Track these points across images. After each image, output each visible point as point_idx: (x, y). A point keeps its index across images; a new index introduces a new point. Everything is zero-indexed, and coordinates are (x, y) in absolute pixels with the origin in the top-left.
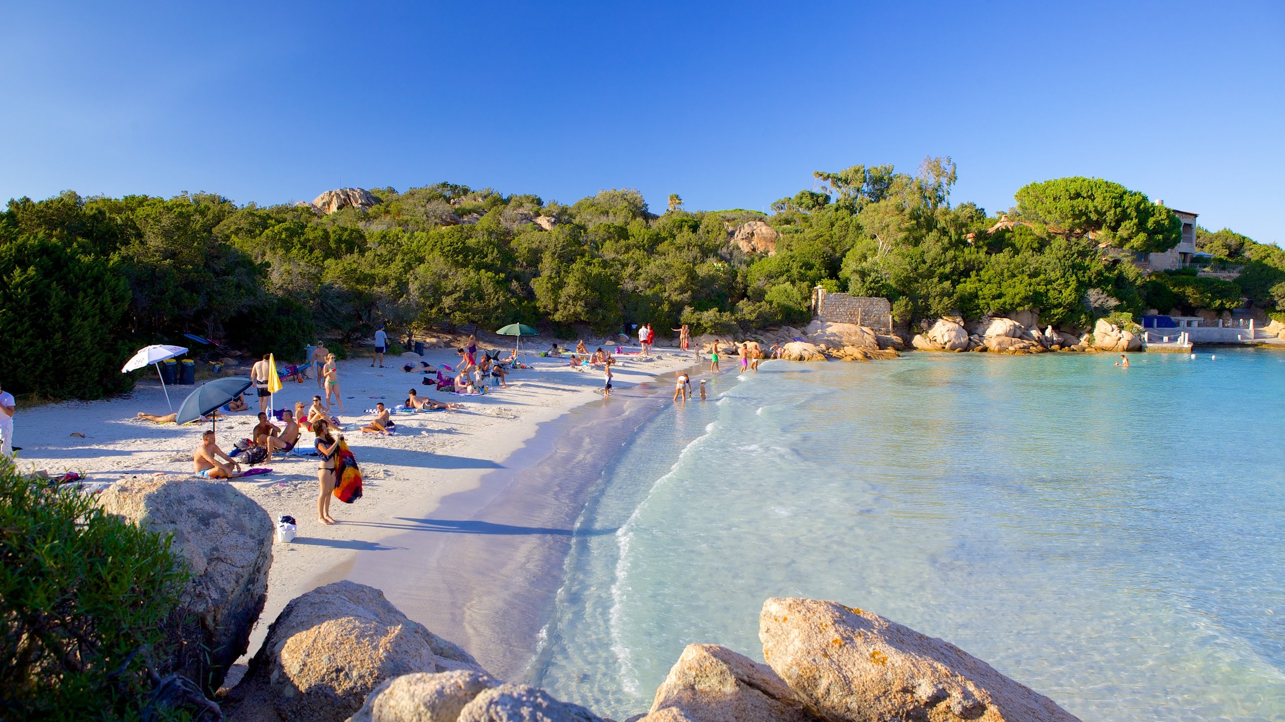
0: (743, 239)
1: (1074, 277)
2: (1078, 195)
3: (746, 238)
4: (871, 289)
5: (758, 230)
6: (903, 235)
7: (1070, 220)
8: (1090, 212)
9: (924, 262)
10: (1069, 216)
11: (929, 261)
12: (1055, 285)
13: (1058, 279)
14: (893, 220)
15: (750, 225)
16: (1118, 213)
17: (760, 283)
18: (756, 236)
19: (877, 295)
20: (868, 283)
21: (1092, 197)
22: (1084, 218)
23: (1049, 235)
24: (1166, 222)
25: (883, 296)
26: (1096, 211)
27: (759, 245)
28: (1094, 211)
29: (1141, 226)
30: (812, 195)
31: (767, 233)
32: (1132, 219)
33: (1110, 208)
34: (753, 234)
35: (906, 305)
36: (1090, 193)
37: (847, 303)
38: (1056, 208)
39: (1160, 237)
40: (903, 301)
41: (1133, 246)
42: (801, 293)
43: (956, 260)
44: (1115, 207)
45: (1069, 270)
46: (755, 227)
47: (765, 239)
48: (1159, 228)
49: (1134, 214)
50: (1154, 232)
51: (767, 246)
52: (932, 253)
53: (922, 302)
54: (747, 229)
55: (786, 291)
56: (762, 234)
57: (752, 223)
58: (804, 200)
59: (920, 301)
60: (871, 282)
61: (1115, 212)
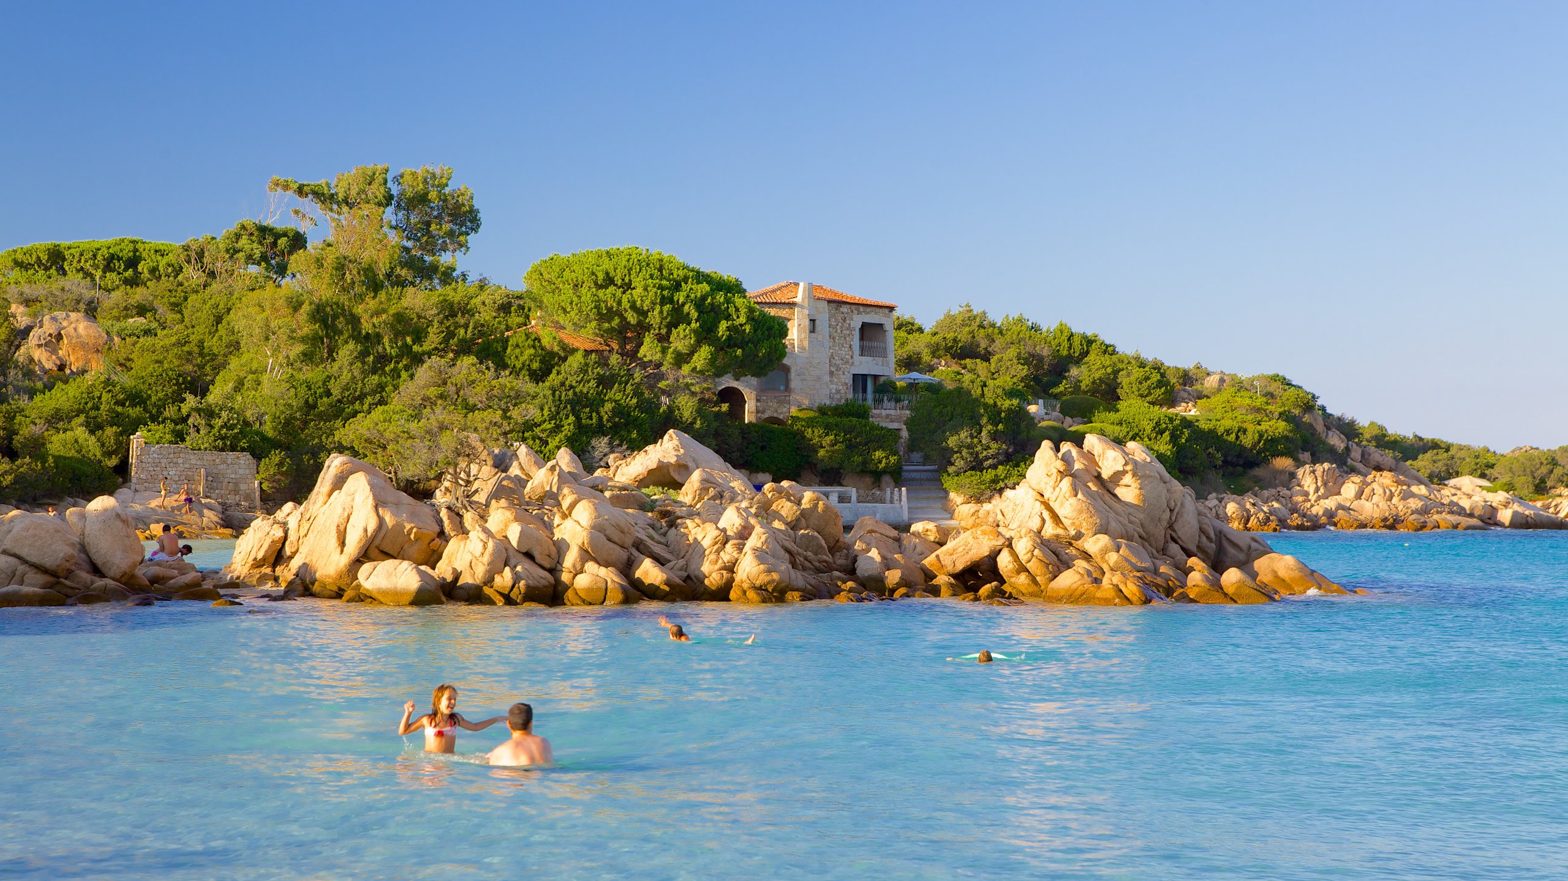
0: (40, 346)
1: (572, 418)
2: (609, 281)
3: (46, 345)
4: (223, 438)
5: (71, 330)
6: (299, 348)
7: (594, 324)
8: (626, 311)
9: (328, 394)
10: (592, 316)
11: (336, 392)
12: (537, 430)
13: (545, 421)
14: (281, 322)
15: (54, 319)
16: (665, 314)
17: (36, 430)
18: (65, 341)
19: (233, 449)
20: (216, 430)
21: (627, 286)
22: (616, 321)
23: (564, 347)
24: (748, 328)
25: (243, 450)
26: (633, 307)
27: (72, 358)
28: (631, 307)
29: (706, 334)
30: (263, 230)
31: (89, 336)
32: (689, 324)
33: (653, 303)
34: (59, 337)
35: (280, 464)
36: (627, 280)
37: (180, 461)
38: (571, 303)
39: (739, 352)
40: (276, 456)
41: (695, 368)
42: (103, 445)
43: (383, 389)
44: (662, 304)
45: (565, 407)
46: (65, 324)
47: (83, 346)
48: (736, 338)
49: (694, 314)
50: (731, 343)
51: (88, 361)
52: (346, 377)
53: (308, 460)
54: (49, 328)
55: (76, 441)
56: (79, 336)
57: (60, 314)
58: (244, 242)
59: (306, 458)
60: (222, 427)
61: (661, 312)
